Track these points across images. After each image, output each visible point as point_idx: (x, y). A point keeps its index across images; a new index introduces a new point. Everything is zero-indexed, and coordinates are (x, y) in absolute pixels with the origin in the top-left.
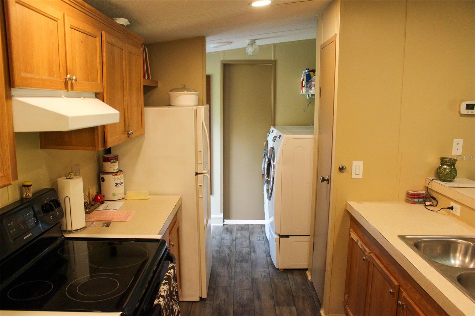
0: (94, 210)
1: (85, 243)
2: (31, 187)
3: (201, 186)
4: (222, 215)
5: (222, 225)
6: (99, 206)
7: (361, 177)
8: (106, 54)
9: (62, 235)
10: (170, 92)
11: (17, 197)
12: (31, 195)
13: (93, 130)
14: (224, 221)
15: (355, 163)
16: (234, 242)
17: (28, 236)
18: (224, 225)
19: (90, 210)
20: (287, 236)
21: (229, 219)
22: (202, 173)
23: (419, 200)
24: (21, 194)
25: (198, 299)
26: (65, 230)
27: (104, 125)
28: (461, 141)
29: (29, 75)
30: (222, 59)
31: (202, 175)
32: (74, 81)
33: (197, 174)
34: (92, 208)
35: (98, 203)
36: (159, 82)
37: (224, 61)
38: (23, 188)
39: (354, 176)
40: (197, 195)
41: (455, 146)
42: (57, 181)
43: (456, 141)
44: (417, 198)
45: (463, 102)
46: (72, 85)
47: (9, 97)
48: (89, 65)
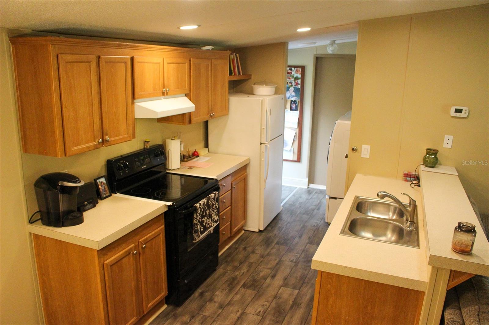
0: (190, 160)
1: (179, 176)
2: (149, 143)
3: (263, 152)
4: (307, 180)
5: (307, 187)
6: (194, 158)
7: (368, 156)
8: (193, 71)
9: (165, 170)
10: (254, 85)
11: (142, 147)
12: (149, 147)
13: (183, 115)
14: (309, 185)
15: (364, 146)
16: (308, 201)
17: (145, 167)
18: (308, 188)
19: (187, 160)
20: (335, 198)
21: (313, 183)
22: (265, 144)
23: (410, 179)
24: (144, 146)
25: (257, 231)
26: (168, 168)
27: (190, 113)
28: (451, 137)
29: (143, 93)
30: (315, 53)
31: (264, 145)
32: (168, 91)
33: (261, 144)
34: (190, 159)
35: (195, 157)
36: (252, 75)
37: (316, 54)
38: (146, 142)
39: (362, 156)
40: (260, 158)
41: (446, 141)
42: (165, 141)
43: (446, 137)
44: (409, 177)
45: (453, 107)
46: (167, 93)
47: (133, 103)
48: (179, 80)
